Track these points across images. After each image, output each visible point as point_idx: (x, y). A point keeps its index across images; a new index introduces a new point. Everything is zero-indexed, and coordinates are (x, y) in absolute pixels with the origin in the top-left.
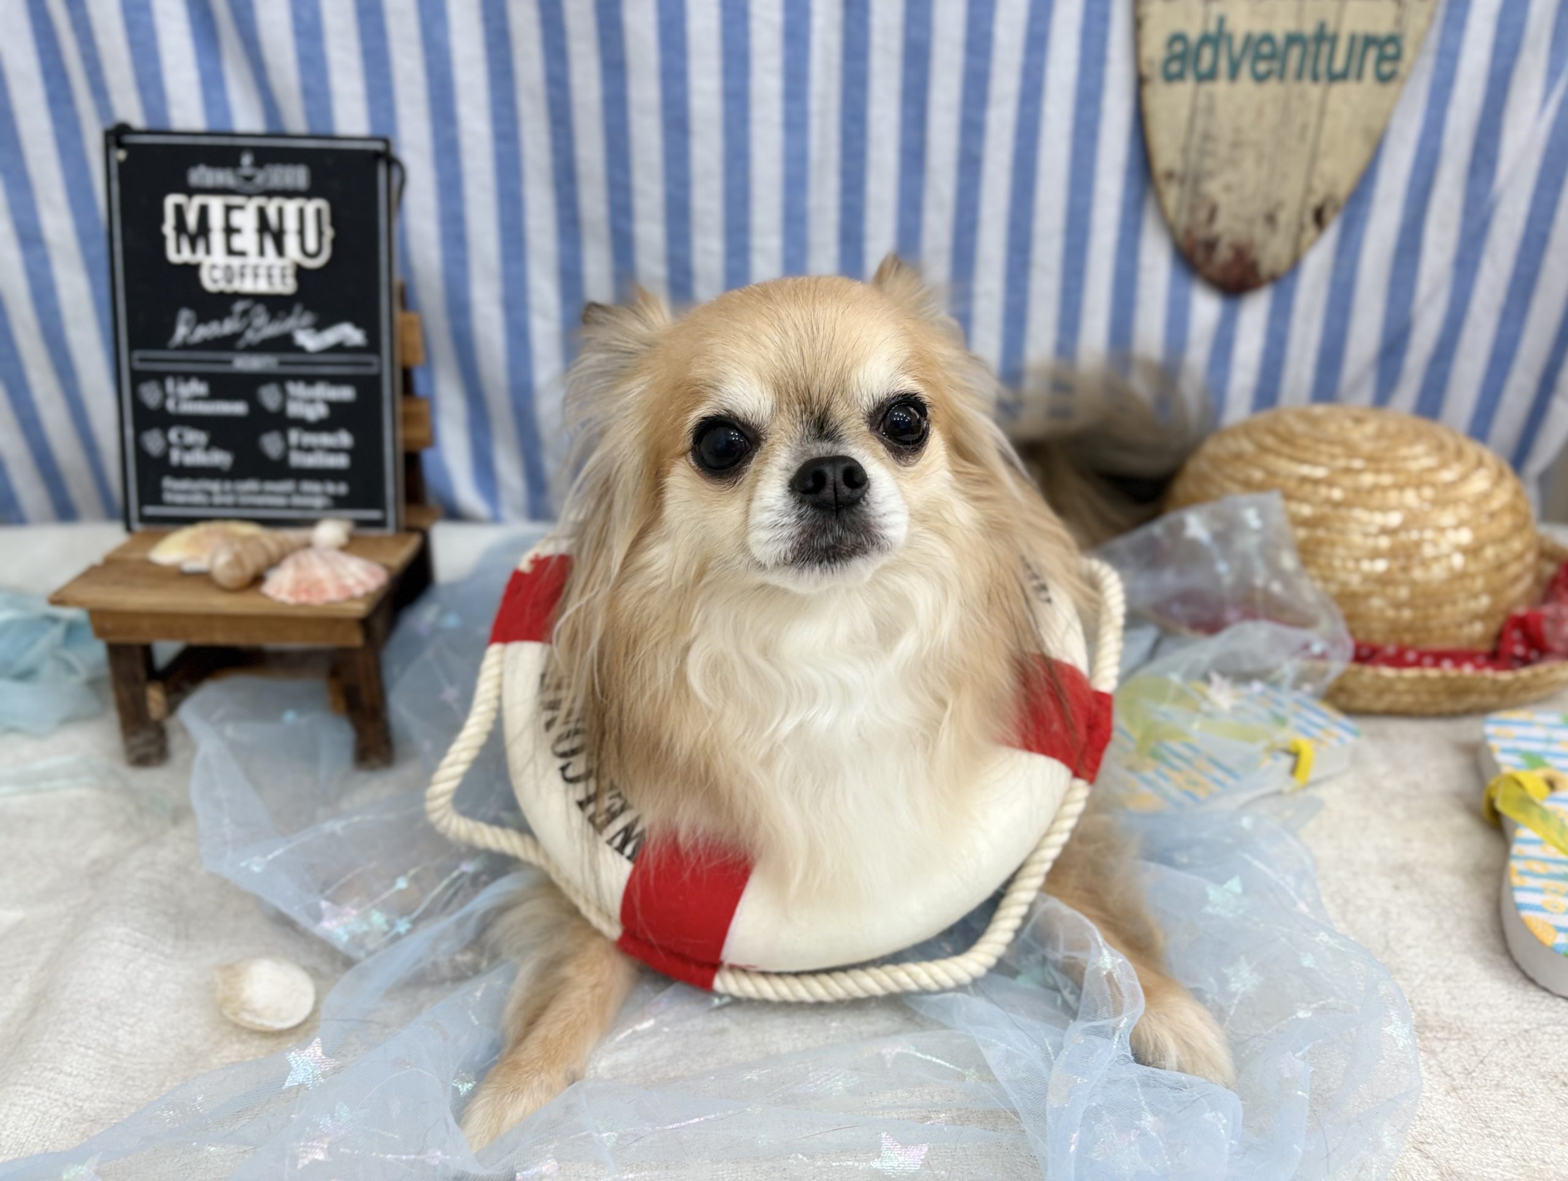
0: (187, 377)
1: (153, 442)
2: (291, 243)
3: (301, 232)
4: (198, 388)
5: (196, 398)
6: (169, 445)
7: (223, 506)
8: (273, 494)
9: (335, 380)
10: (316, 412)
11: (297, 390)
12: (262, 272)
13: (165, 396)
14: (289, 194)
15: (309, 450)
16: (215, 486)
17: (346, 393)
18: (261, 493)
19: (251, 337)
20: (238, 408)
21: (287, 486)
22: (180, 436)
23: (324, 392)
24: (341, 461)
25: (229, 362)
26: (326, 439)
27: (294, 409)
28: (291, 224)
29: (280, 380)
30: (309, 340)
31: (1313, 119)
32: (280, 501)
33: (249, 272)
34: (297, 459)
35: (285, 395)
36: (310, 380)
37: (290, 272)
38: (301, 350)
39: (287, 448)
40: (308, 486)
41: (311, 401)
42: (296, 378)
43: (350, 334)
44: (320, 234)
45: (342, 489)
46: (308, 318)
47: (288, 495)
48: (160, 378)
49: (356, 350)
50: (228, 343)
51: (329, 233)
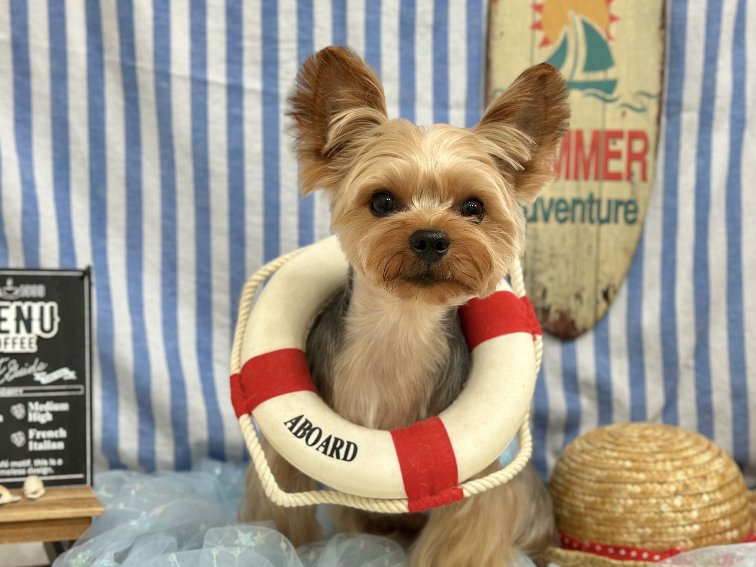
2: (36, 325)
3: (41, 320)
8: (17, 468)
9: (57, 400)
10: (45, 418)
11: (34, 406)
12: (18, 341)
14: (35, 300)
15: (41, 440)
17: (64, 407)
18: (9, 468)
19: (8, 378)
21: (26, 463)
23: (50, 406)
24: (60, 446)
26: (51, 434)
27: (32, 418)
28: (36, 315)
29: (24, 401)
30: (43, 378)
31: (594, 243)
32: (21, 472)
33: (10, 341)
34: (33, 446)
35: (27, 410)
36: (43, 400)
37: (34, 341)
38: (38, 383)
39: (27, 440)
40: (37, 462)
41: (43, 412)
42: (34, 400)
43: (67, 373)
44: (52, 320)
45: (60, 462)
46: (43, 366)
47: (26, 468)
49: (70, 382)
51: (57, 319)
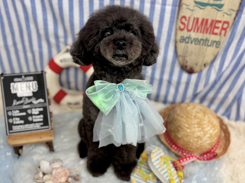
0: (16, 110)
1: (11, 121)
3: (33, 86)
4: (18, 111)
5: (17, 113)
6: (13, 121)
7: (23, 129)
9: (40, 108)
10: (37, 113)
11: (33, 110)
13: (12, 113)
14: (30, 81)
16: (21, 126)
18: (29, 126)
19: (26, 103)
20: (24, 114)
21: (33, 124)
22: (15, 119)
23: (38, 110)
24: (42, 120)
25: (22, 107)
26: (39, 117)
27: (33, 113)
28: (31, 85)
29: (31, 109)
30: (35, 102)
32: (32, 127)
33: (25, 93)
34: (34, 120)
35: (32, 111)
36: (36, 108)
38: (34, 104)
39: (33, 119)
40: (37, 124)
41: (36, 111)
42: (33, 108)
43: (41, 100)
45: (42, 124)
46: (35, 99)
48: (11, 111)
49: (42, 103)
50: (22, 104)
51: (37, 86)
